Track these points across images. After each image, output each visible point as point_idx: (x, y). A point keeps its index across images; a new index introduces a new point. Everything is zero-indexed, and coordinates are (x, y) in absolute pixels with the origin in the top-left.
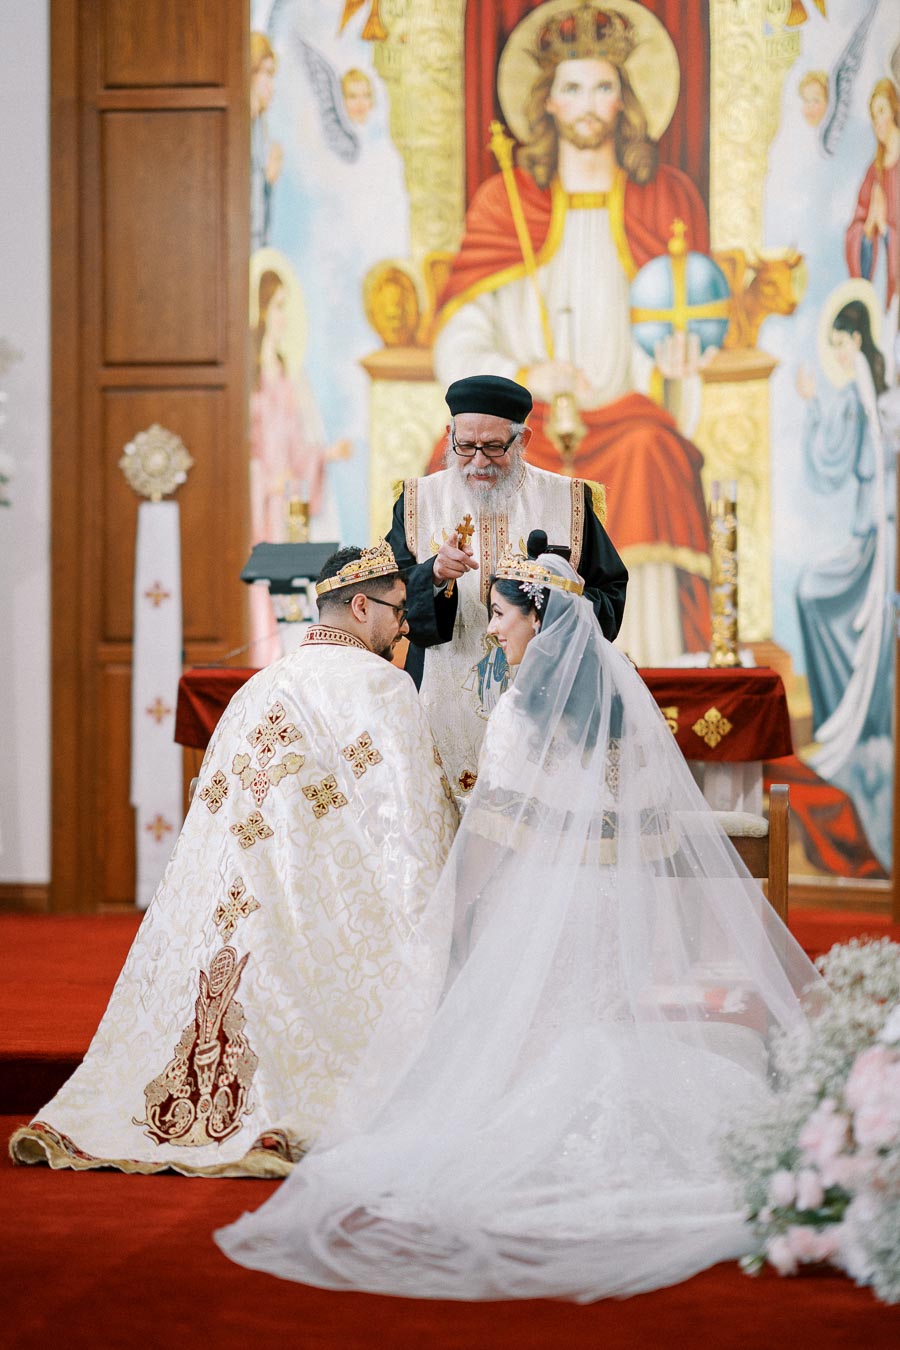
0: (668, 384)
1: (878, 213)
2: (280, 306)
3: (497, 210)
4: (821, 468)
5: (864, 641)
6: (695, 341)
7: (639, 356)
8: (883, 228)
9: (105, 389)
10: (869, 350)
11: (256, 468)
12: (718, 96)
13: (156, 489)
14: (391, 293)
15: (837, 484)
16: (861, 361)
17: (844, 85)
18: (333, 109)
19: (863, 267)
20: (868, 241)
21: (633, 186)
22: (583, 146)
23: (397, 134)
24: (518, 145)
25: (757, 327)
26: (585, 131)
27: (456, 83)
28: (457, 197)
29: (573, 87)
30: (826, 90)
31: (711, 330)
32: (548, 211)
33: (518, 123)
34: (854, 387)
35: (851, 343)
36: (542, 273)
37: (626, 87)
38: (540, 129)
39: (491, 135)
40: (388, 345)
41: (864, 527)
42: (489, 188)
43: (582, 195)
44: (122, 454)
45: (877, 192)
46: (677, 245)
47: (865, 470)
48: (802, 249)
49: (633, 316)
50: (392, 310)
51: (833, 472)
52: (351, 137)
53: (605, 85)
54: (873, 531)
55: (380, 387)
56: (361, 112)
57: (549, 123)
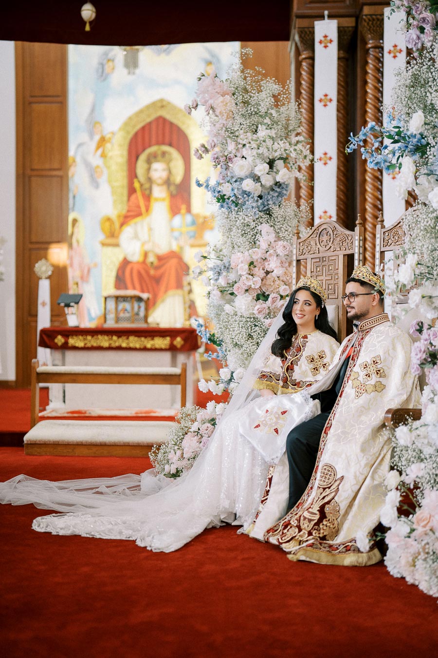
0: (181, 248)
2: (78, 227)
3: (136, 202)
6: (188, 236)
7: (174, 240)
9: (30, 249)
13: (44, 276)
14: (107, 224)
18: (92, 176)
21: (172, 196)
22: (158, 185)
23: (110, 182)
25: (204, 233)
26: (159, 181)
27: (125, 169)
28: (125, 198)
29: (156, 170)
31: (192, 234)
32: (149, 202)
33: (142, 179)
38: (147, 181)
40: (107, 237)
43: (158, 198)
44: (35, 267)
49: (172, 230)
50: (108, 228)
52: (97, 183)
53: (164, 170)
55: (105, 248)
56: (100, 176)
57: (150, 180)
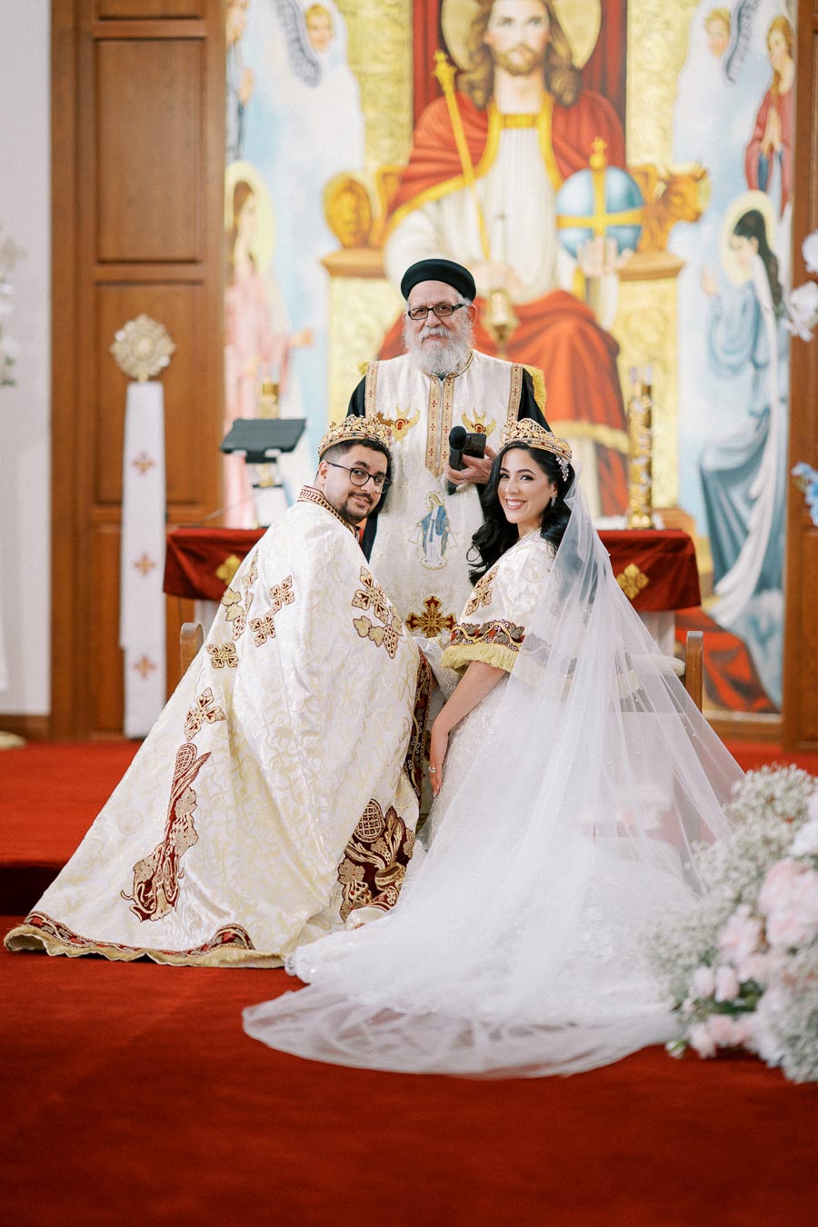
0: (589, 282)
1: (773, 133)
2: (252, 211)
3: (440, 129)
4: (721, 355)
5: (758, 508)
6: (612, 245)
7: (564, 258)
8: (778, 147)
9: (98, 284)
10: (765, 254)
11: (230, 354)
12: (634, 29)
13: (143, 371)
14: (348, 201)
15: (735, 370)
16: (758, 264)
17: (744, 20)
18: (298, 40)
19: (759, 181)
20: (764, 158)
21: (560, 109)
22: (515, 72)
23: (354, 62)
24: (459, 72)
25: (667, 232)
26: (518, 60)
27: (405, 17)
28: (405, 117)
29: (508, 21)
30: (728, 25)
31: (627, 235)
32: (485, 130)
33: (460, 53)
34: (751, 286)
35: (749, 247)
36: (479, 185)
37: (553, 22)
38: (478, 58)
39: (435, 63)
40: (345, 247)
41: (759, 407)
42: (433, 109)
43: (514, 116)
44: (113, 340)
45: (773, 116)
46: (597, 160)
47: (760, 358)
48: (706, 165)
49: (559, 222)
50: (349, 216)
51: (733, 360)
52: (314, 64)
53: (536, 20)
54: (767, 412)
55: (339, 284)
56: (322, 42)
57: (487, 53)
